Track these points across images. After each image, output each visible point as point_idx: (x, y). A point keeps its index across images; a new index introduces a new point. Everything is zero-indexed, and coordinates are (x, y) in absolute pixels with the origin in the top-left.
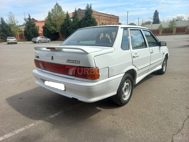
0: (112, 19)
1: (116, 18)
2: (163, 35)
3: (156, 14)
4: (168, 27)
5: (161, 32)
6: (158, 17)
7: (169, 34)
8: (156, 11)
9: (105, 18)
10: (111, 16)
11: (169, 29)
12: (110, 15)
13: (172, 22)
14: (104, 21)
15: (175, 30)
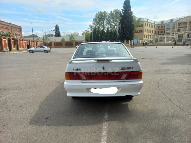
0: (14, 28)
1: (18, 28)
2: (66, 47)
3: (57, 28)
4: (69, 40)
5: (64, 44)
6: (59, 31)
7: (71, 46)
8: (57, 25)
9: (4, 26)
10: (12, 26)
11: (70, 42)
12: (11, 24)
13: (72, 36)
14: (4, 29)
15: (74, 43)
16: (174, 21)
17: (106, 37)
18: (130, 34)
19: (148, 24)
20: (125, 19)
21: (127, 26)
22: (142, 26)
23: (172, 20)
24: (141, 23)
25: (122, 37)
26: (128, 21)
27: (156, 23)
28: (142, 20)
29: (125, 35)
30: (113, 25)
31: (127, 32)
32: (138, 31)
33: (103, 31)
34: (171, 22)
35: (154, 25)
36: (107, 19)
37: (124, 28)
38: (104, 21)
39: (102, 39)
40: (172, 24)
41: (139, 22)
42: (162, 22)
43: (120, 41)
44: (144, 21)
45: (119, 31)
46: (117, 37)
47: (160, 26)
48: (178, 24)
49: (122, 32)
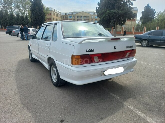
16: (74, 14)
17: (17, 21)
18: (42, 21)
19: (55, 13)
20: (36, 6)
21: (39, 13)
22: (50, 14)
23: (72, 13)
24: (49, 12)
25: (34, 23)
26: (39, 9)
27: (61, 14)
28: (50, 9)
29: (37, 21)
30: (22, 10)
31: (39, 18)
32: (48, 19)
33: (12, 15)
34: (72, 14)
35: (60, 15)
36: (14, 3)
37: (35, 14)
38: (11, 4)
39: (12, 23)
40: (73, 16)
41: (48, 11)
42: (66, 14)
43: (33, 27)
44: (52, 11)
45: (31, 17)
46: (29, 22)
47: (65, 16)
48: (76, 16)
49: (34, 18)
